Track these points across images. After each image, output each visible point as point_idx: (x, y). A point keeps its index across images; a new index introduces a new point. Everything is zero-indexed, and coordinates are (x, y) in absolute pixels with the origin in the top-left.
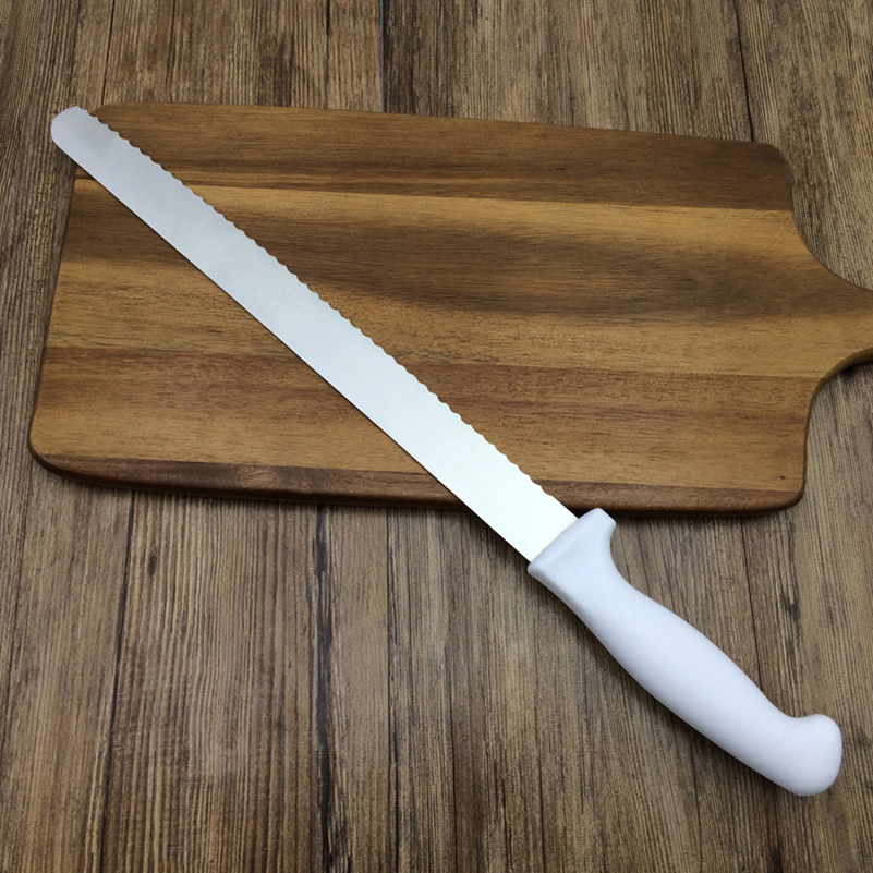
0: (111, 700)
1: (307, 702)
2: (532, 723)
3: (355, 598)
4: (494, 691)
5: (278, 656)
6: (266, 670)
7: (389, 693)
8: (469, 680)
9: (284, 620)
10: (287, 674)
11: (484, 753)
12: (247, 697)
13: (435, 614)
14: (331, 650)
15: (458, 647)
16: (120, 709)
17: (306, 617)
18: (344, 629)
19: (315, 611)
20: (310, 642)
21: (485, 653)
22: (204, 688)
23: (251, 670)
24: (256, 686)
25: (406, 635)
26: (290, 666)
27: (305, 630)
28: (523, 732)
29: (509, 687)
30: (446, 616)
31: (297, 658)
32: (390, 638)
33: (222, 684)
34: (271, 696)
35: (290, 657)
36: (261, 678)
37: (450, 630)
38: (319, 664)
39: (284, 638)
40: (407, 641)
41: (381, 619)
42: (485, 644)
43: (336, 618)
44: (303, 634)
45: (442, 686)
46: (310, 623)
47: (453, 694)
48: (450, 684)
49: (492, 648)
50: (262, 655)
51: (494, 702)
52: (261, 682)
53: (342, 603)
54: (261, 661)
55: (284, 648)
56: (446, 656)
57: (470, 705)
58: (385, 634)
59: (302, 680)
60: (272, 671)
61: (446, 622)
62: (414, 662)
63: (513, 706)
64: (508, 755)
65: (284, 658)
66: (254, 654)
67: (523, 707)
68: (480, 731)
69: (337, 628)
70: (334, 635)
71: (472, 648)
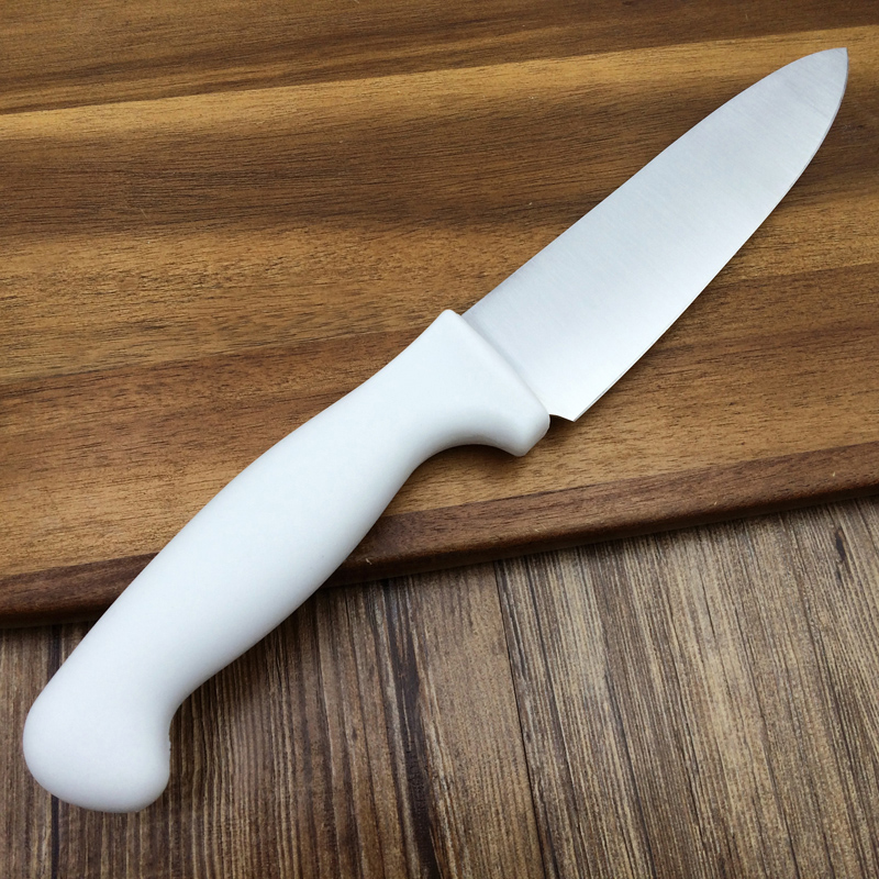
0: (49, 831)
1: (391, 794)
2: (768, 784)
3: (447, 610)
4: (696, 738)
5: (332, 720)
6: (315, 747)
7: (527, 762)
8: (653, 725)
9: (335, 659)
10: (351, 750)
11: (699, 844)
12: (287, 797)
13: (579, 623)
14: (420, 701)
15: (625, 671)
16: (66, 847)
17: (371, 650)
18: (437, 663)
19: (384, 639)
20: (383, 693)
21: (671, 677)
22: (211, 792)
23: (288, 750)
24: (300, 777)
25: (539, 662)
26: (355, 736)
27: (371, 673)
28: (755, 800)
29: (718, 729)
30: (598, 623)
31: (363, 720)
32: (513, 668)
33: (242, 781)
34: (329, 791)
35: (353, 720)
36: (307, 763)
37: (607, 645)
38: (403, 725)
39: (338, 689)
40: (542, 669)
41: (495, 639)
42: (668, 662)
43: (420, 646)
44: (370, 679)
45: (611, 739)
46: (379, 660)
47: (631, 750)
48: (624, 735)
49: (680, 666)
50: (305, 722)
51: (700, 757)
52: (308, 770)
53: (426, 620)
54: (305, 733)
55: (340, 705)
56: (610, 689)
57: (662, 767)
58: (505, 664)
59: (379, 759)
60: (324, 749)
61: (599, 632)
62: (559, 705)
63: (733, 758)
64: (740, 843)
65: (342, 723)
66: (290, 721)
67: (748, 759)
68: (686, 808)
69: (425, 662)
70: (422, 674)
71: (649, 671)
